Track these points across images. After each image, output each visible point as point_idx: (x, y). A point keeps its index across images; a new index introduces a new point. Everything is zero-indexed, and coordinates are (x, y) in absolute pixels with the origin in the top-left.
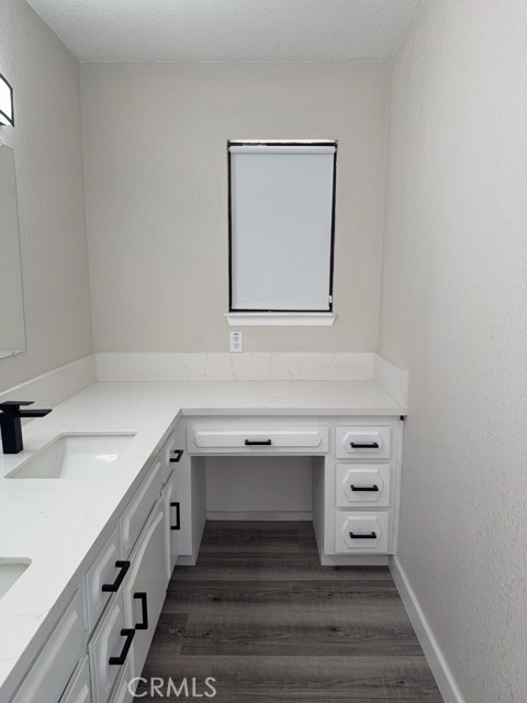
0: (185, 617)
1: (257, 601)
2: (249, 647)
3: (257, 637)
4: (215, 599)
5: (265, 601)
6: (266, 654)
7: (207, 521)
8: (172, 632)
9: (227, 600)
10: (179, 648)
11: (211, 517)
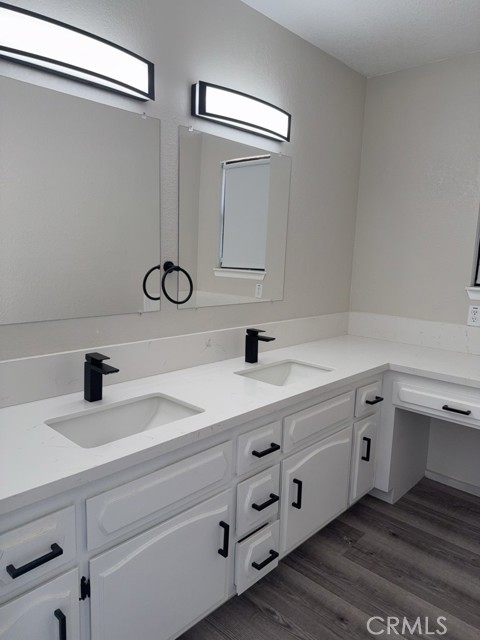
0: (360, 534)
1: (431, 553)
2: (399, 580)
3: (412, 577)
4: (394, 535)
5: (437, 556)
6: (411, 591)
7: (425, 478)
8: (345, 538)
9: (403, 540)
10: (344, 551)
11: (429, 475)
